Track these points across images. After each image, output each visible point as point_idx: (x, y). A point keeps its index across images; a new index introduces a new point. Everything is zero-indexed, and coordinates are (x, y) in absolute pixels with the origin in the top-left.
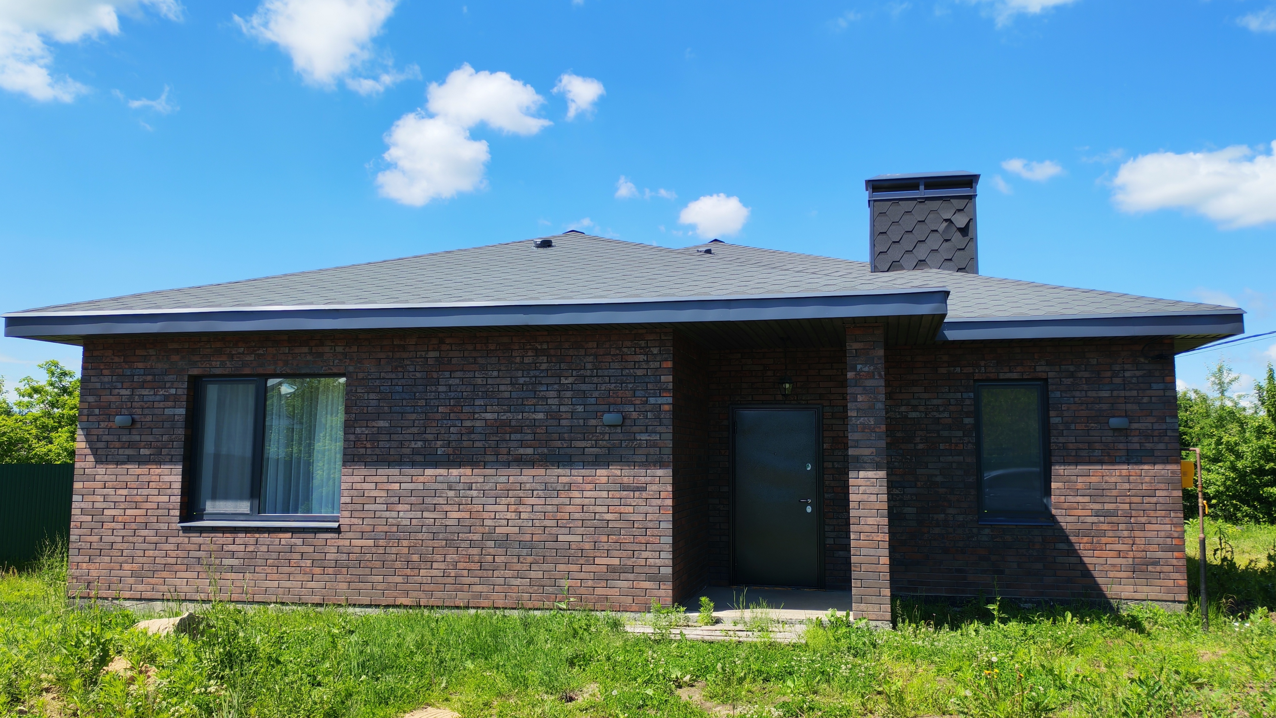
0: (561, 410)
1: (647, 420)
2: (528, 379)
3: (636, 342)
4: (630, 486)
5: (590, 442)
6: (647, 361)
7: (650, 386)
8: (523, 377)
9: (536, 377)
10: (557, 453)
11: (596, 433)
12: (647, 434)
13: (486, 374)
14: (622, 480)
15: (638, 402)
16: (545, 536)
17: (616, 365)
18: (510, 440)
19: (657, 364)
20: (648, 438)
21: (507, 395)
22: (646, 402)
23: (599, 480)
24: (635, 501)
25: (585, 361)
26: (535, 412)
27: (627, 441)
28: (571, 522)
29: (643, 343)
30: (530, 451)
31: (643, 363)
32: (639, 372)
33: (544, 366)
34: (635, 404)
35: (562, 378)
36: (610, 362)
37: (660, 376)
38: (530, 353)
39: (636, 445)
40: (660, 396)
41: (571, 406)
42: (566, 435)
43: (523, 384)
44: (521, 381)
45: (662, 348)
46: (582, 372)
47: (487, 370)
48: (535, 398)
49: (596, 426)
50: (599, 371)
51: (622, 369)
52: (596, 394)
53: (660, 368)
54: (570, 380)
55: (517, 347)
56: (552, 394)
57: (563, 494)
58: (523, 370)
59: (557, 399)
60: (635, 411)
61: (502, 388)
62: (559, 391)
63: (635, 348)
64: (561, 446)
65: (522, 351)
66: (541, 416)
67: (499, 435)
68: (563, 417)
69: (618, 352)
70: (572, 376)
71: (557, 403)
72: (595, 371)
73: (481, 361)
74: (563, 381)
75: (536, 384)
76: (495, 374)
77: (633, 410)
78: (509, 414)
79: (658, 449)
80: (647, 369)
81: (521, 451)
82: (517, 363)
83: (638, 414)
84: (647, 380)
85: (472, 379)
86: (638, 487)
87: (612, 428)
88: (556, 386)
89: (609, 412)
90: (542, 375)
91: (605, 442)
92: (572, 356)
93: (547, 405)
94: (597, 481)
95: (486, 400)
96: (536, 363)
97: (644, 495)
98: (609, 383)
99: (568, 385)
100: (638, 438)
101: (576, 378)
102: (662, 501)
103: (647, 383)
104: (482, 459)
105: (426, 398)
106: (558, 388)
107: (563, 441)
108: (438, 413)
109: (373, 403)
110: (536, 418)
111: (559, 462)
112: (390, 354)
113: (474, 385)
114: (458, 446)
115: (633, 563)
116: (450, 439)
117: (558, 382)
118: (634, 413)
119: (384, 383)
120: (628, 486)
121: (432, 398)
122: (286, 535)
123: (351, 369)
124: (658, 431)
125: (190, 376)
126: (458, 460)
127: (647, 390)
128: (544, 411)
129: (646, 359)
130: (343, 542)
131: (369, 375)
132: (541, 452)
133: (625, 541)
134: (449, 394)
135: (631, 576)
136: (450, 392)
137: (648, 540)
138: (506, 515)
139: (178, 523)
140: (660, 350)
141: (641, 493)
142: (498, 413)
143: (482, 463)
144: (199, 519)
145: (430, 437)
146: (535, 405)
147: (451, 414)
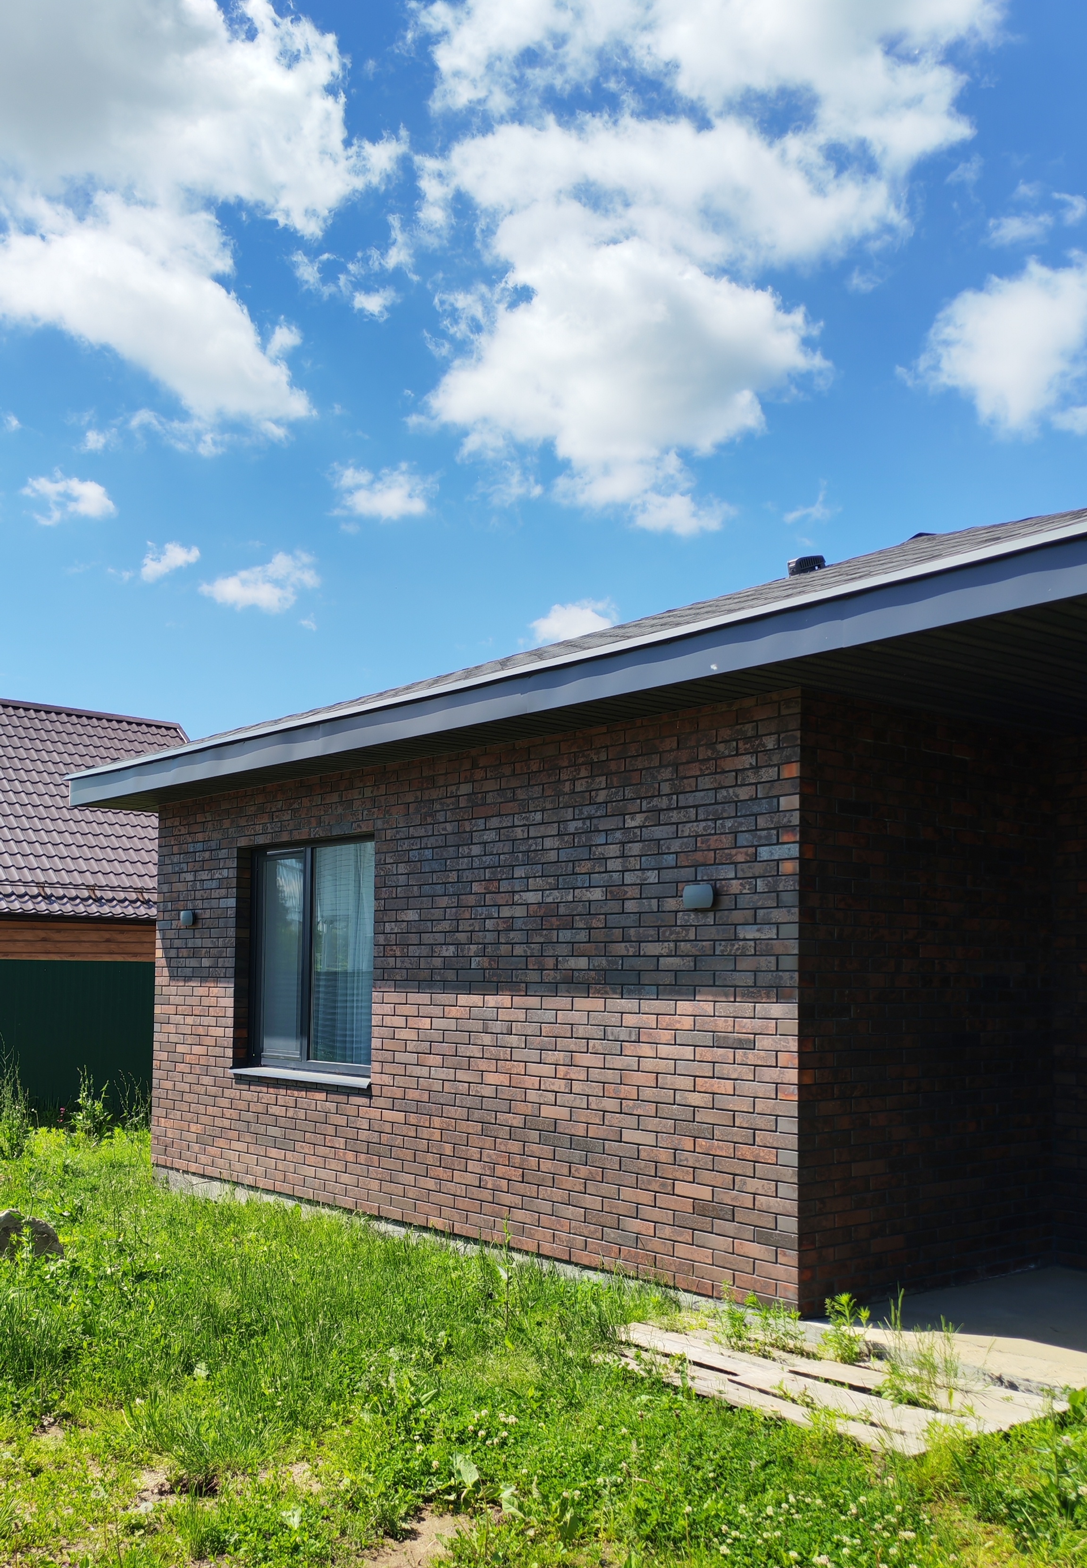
0: (625, 883)
1: (756, 897)
2: (579, 824)
3: (738, 727)
4: (728, 1038)
5: (666, 944)
6: (756, 768)
7: (762, 822)
8: (574, 819)
9: (590, 818)
10: (620, 968)
11: (676, 926)
12: (756, 927)
13: (527, 819)
14: (716, 1025)
15: (740, 858)
16: (605, 1130)
17: (706, 782)
18: (558, 942)
19: (772, 773)
20: (757, 935)
21: (552, 856)
22: (754, 858)
23: (679, 1022)
24: (735, 1070)
25: (659, 778)
26: (590, 887)
27: (723, 943)
28: (640, 1107)
29: (749, 729)
30: (583, 963)
31: (749, 773)
32: (744, 793)
33: (602, 796)
34: (736, 864)
36: (697, 777)
37: (778, 797)
38: (584, 773)
39: (738, 949)
40: (778, 843)
41: (639, 873)
42: (632, 931)
43: (574, 834)
44: (572, 827)
45: (782, 736)
46: (655, 802)
47: (528, 811)
48: (590, 859)
49: (677, 912)
50: (681, 797)
51: (716, 789)
52: (676, 846)
53: (779, 779)
54: (639, 820)
55: (566, 764)
56: (613, 850)
57: (629, 1049)
58: (574, 807)
59: (620, 860)
60: (736, 878)
61: (548, 843)
62: (623, 843)
63: (737, 740)
64: (625, 953)
65: (573, 769)
66: (597, 894)
67: (545, 932)
68: (628, 896)
69: (709, 753)
70: (641, 812)
71: (620, 869)
72: (675, 797)
73: (521, 794)
74: (630, 823)
75: (591, 832)
76: (538, 817)
77: (732, 875)
78: (556, 893)
79: (772, 959)
80: (756, 784)
81: (573, 963)
82: (567, 794)
83: (741, 884)
84: (756, 809)
85: (510, 830)
86: (740, 1040)
87: (700, 915)
88: (618, 835)
89: (696, 881)
90: (598, 814)
91: (689, 945)
92: (641, 770)
93: (606, 872)
94: (678, 1026)
95: (528, 867)
96: (590, 791)
97: (752, 1057)
98: (697, 821)
99: (636, 830)
100: (741, 936)
101: (646, 814)
102: (781, 1073)
103: (756, 815)
104: (523, 978)
105: (458, 868)
106: (620, 837)
107: (627, 944)
108: (471, 894)
109: (402, 880)
110: (592, 898)
111: (623, 985)
112: (419, 793)
113: (513, 840)
114: (495, 954)
115: (733, 1199)
116: (486, 941)
117: (621, 825)
118: (734, 881)
119: (413, 844)
120: (725, 1037)
121: (465, 867)
122: (322, 1096)
123: (379, 824)
124: (774, 921)
125: (239, 849)
126: (495, 979)
127: (756, 830)
128: (602, 884)
129: (754, 764)
130: (375, 1114)
131: (397, 832)
132: (599, 966)
133: (721, 1154)
134: (484, 858)
135: (729, 1227)
136: (485, 855)
137: (758, 1155)
138: (553, 1084)
139: (231, 1068)
140: (779, 740)
141: (745, 1054)
142: (543, 890)
143: (524, 985)
144: (258, 1064)
145: (462, 937)
146: (589, 874)
147: (486, 895)
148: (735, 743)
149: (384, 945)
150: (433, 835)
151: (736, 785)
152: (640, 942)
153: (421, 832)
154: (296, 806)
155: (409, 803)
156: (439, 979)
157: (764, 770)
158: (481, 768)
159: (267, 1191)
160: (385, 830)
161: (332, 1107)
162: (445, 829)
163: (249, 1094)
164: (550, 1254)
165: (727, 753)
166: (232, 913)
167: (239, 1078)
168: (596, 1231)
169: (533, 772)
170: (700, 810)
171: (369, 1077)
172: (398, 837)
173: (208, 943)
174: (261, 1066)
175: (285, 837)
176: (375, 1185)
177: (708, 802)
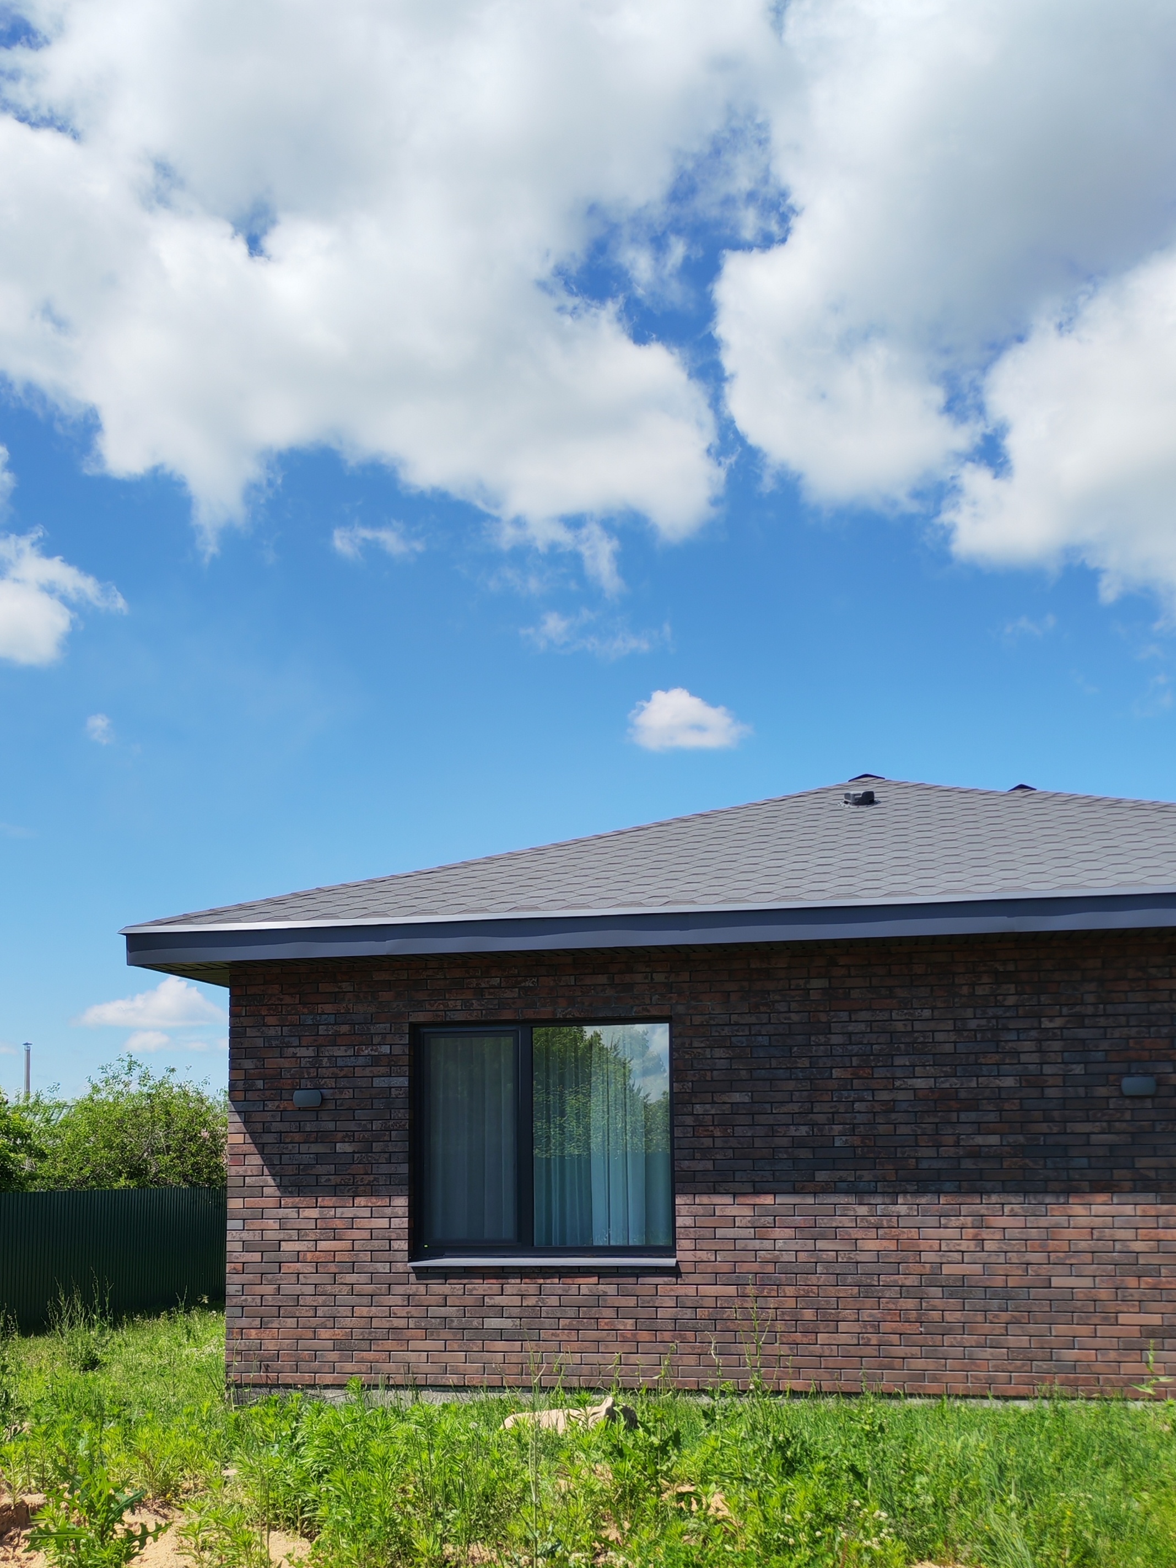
0: (1044, 1072)
2: (983, 1022)
5: (1098, 1124)
8: (975, 1018)
9: (997, 1018)
10: (1042, 1143)
11: (1108, 1109)
13: (911, 1014)
14: (1160, 1187)
16: (1030, 1279)
18: (958, 1122)
21: (948, 1048)
25: (1082, 990)
26: (999, 1076)
27: (1164, 1123)
28: (1071, 1256)
30: (994, 1140)
33: (1011, 1001)
34: (1174, 1061)
35: (1043, 1019)
36: (1127, 991)
38: (985, 979)
41: (1062, 1066)
42: (1055, 1114)
43: (975, 1030)
44: (973, 1024)
46: (1078, 1009)
47: (912, 1008)
48: (998, 1052)
49: (1109, 1098)
50: (1109, 1006)
52: (1105, 1045)
54: (1058, 1022)
56: (1029, 1046)
57: (1054, 1210)
58: (975, 1007)
59: (1037, 1054)
61: (940, 1037)
62: (1039, 1041)
64: (1048, 1131)
66: (1009, 1082)
67: (940, 1114)
68: (1049, 1084)
70: (1061, 1016)
71: (1038, 1062)
73: (901, 992)
74: (1046, 1023)
75: (998, 1029)
76: (927, 1013)
77: (1171, 1070)
78: (954, 1080)
81: (979, 1140)
82: (964, 995)
85: (887, 1023)
87: (1136, 1102)
88: (1034, 1034)
89: (1129, 1074)
90: (1008, 1014)
91: (1124, 1125)
92: (1060, 981)
93: (1019, 1063)
95: (913, 1056)
96: (996, 995)
98: (1128, 1026)
99: (1056, 1031)
101: (1067, 1019)
104: (912, 1154)
105: (809, 1054)
106: (1036, 1035)
107: (1050, 1124)
108: (831, 1079)
109: (722, 1064)
110: (1002, 1085)
111: (1044, 1158)
113: (891, 1032)
114: (870, 1133)
116: (855, 1121)
117: (1036, 1025)
118: (1173, 1075)
119: (737, 1031)
120: (1170, 1196)
121: (819, 1054)
123: (681, 1009)
125: (412, 1024)
126: (872, 1155)
128: (1014, 1073)
130: (681, 1290)
131: (710, 1018)
132: (1014, 1142)
134: (849, 1047)
136: (850, 1044)
139: (406, 1262)
142: (935, 1078)
143: (913, 1160)
145: (821, 1118)
146: (998, 1064)
147: (855, 1081)
149: (694, 1127)
150: (770, 1023)
152: (1065, 1122)
153: (753, 1019)
154: (528, 984)
156: (785, 1156)
158: (843, 964)
160: (691, 1015)
161: (611, 1289)
162: (790, 1018)
166: (402, 1094)
167: (423, 1274)
168: (1023, 1366)
170: (1132, 1018)
171: (675, 1257)
172: (712, 1022)
177: (1139, 1012)
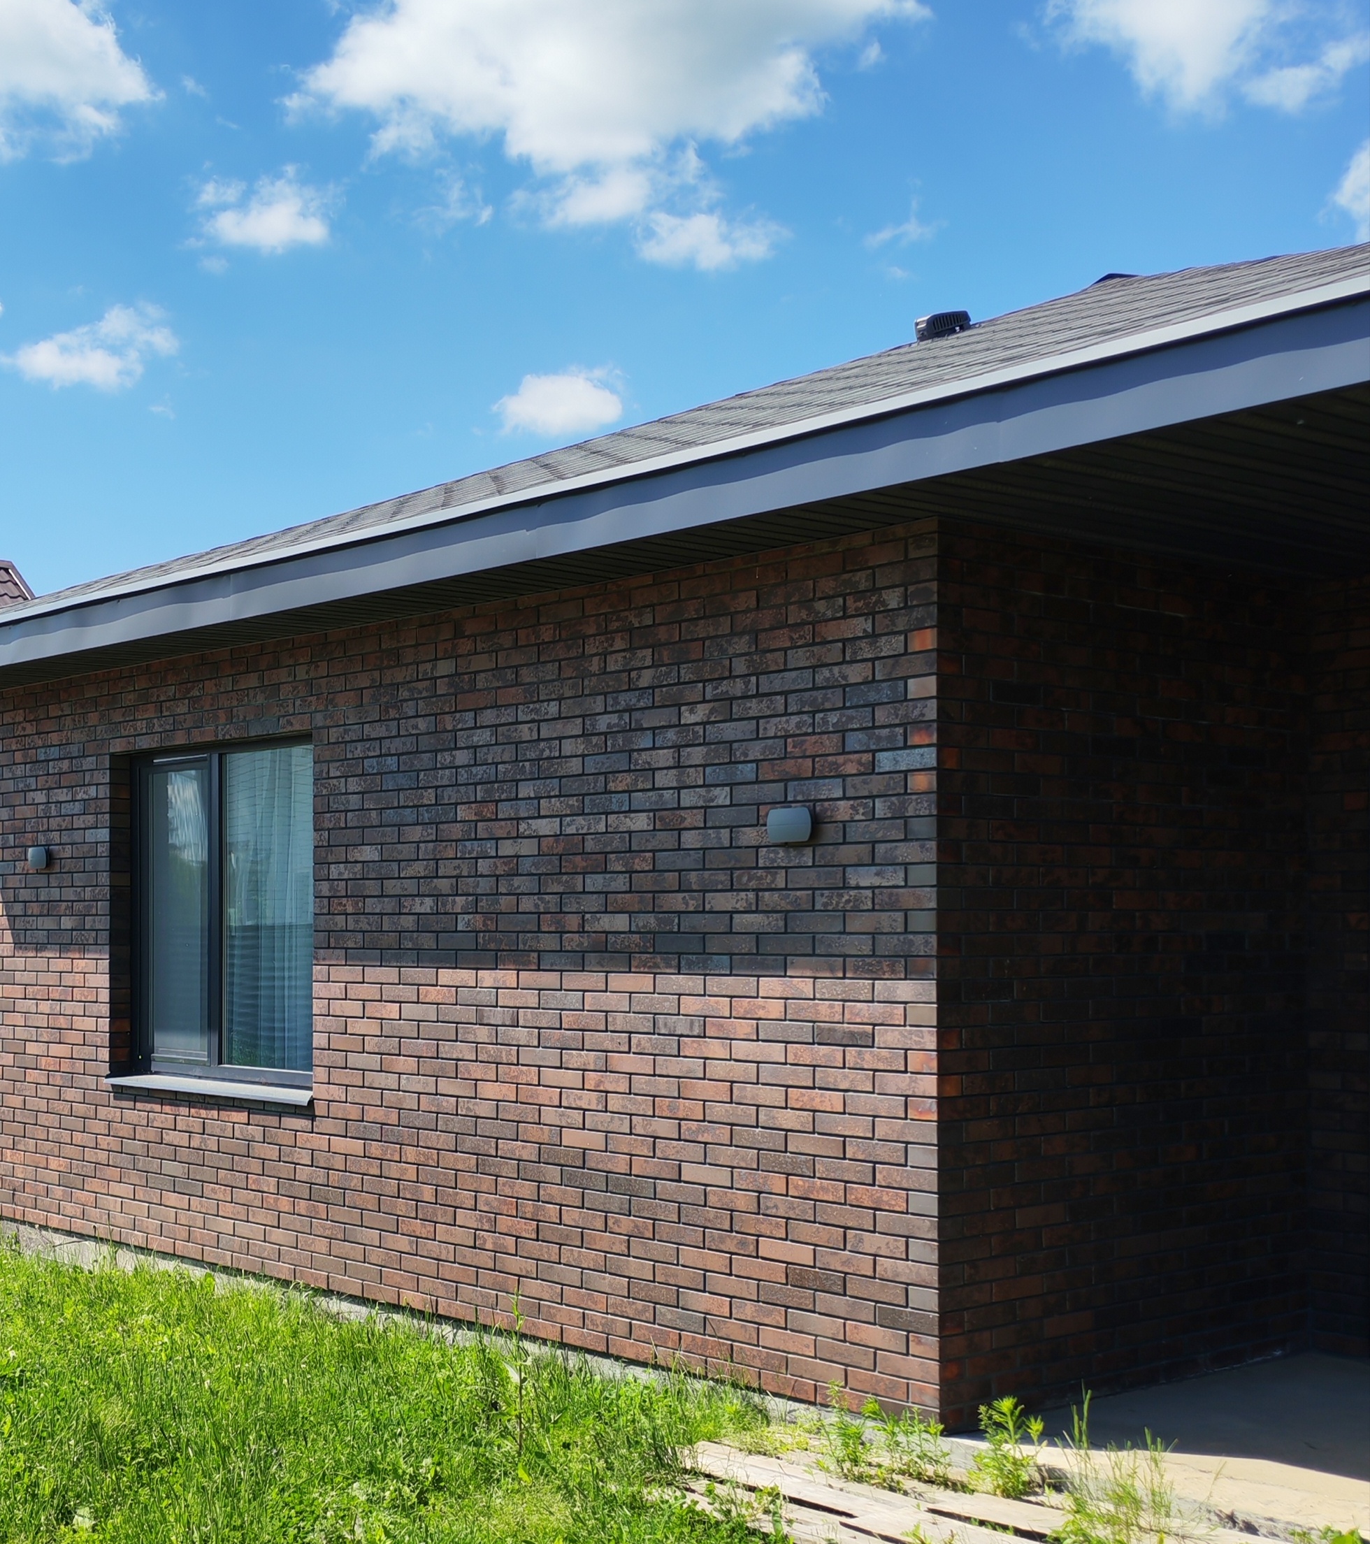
0: (682, 805)
1: (874, 825)
2: (614, 719)
3: (846, 576)
4: (834, 1030)
5: (743, 894)
6: (873, 636)
7: (882, 716)
8: (606, 712)
9: (630, 710)
10: (676, 929)
11: (757, 868)
12: (874, 869)
13: (537, 711)
14: (817, 1012)
15: (851, 769)
16: (656, 1164)
17: (799, 657)
18: (584, 892)
19: (897, 643)
20: (877, 881)
21: (575, 766)
22: (871, 769)
23: (764, 1008)
24: (846, 1076)
25: (731, 651)
26: (630, 811)
27: (826, 893)
28: (707, 1130)
29: (861, 579)
30: (620, 922)
31: (863, 644)
32: (856, 673)
33: (646, 679)
34: (844, 777)
35: (683, 708)
36: (785, 650)
37: (905, 679)
38: (619, 644)
39: (848, 901)
40: (906, 747)
41: (702, 791)
42: (693, 876)
43: (606, 734)
44: (603, 723)
45: (911, 589)
46: (724, 686)
48: (629, 771)
49: (758, 847)
50: (762, 678)
51: (814, 667)
52: (755, 751)
53: (906, 653)
54: (701, 713)
55: (592, 631)
56: (664, 757)
57: (689, 1046)
58: (605, 694)
59: (674, 771)
60: (844, 798)
61: (568, 747)
62: (678, 747)
63: (844, 596)
64: (682, 908)
65: (603, 638)
66: (640, 822)
67: (565, 878)
68: (686, 824)
69: (804, 614)
70: (704, 701)
71: (675, 784)
72: (753, 679)
73: (527, 676)
74: (688, 718)
75: (631, 730)
76: (553, 708)
77: (839, 794)
78: (580, 820)
79: (899, 916)
80: (873, 660)
81: (608, 922)
82: (594, 675)
83: (852, 807)
84: (872, 697)
86: (852, 1034)
87: (793, 853)
88: (671, 735)
89: (785, 803)
90: (642, 704)
91: (776, 895)
92: (703, 640)
93: (654, 789)
94: (761, 1014)
95: (538, 782)
96: (629, 671)
97: (869, 1058)
98: (786, 714)
99: (697, 728)
100: (853, 883)
101: (712, 704)
102: (912, 1081)
103: (873, 706)
104: (534, 945)
105: (436, 784)
106: (674, 738)
107: (686, 894)
108: (456, 821)
109: (354, 801)
110: (633, 828)
111: (680, 954)
112: (376, 674)
113: (517, 743)
114: (492, 909)
115: (843, 1263)
116: (479, 891)
117: (675, 721)
118: (842, 803)
119: (369, 749)
120: (830, 1029)
121: (446, 782)
122: (242, 1116)
123: (319, 720)
124: (900, 860)
125: (112, 755)
126: (492, 946)
127: (874, 727)
128: (647, 806)
129: (870, 630)
130: (320, 1142)
131: (346, 732)
132: (644, 926)
133: (825, 1198)
134: (474, 770)
135: (839, 1303)
136: (475, 765)
137: (879, 1200)
138: (580, 1098)
139: (107, 1077)
140: (905, 597)
141: (859, 1053)
142: (561, 816)
143: (535, 955)
144: (145, 1069)
145: (444, 885)
146: (630, 792)
147: (479, 824)
148: (841, 600)
149: (329, 898)
150: (399, 736)
151: (844, 662)
152: (705, 891)
153: (380, 731)
154: (195, 693)
155: (362, 689)
156: (410, 946)
157: (884, 639)
158: (469, 637)
159: (164, 1255)
160: (328, 727)
161: (256, 1132)
162: (416, 727)
163: (136, 1114)
164: (578, 1343)
165: (829, 614)
166: (104, 850)
167: (120, 1091)
168: (645, 1310)
169: (544, 643)
170: (792, 698)
171: (310, 1089)
172: (347, 738)
173: (69, 894)
174: (152, 1073)
175: (180, 739)
176: (322, 1245)
177: (801, 686)
